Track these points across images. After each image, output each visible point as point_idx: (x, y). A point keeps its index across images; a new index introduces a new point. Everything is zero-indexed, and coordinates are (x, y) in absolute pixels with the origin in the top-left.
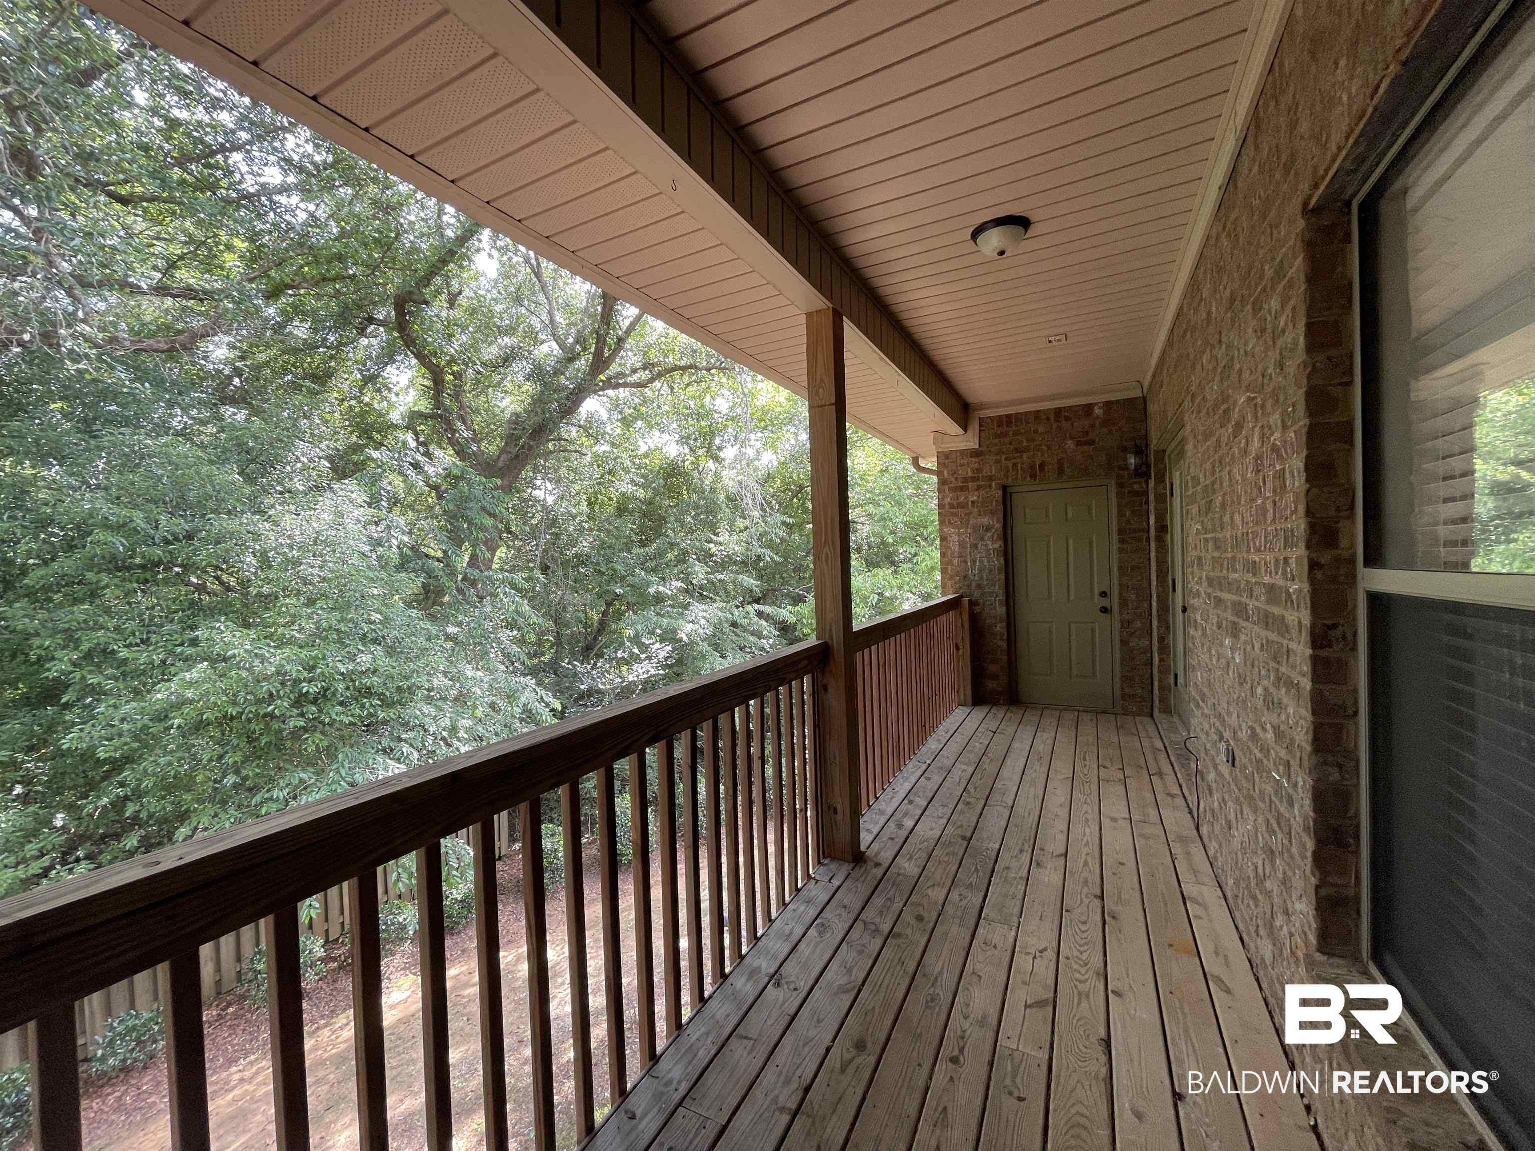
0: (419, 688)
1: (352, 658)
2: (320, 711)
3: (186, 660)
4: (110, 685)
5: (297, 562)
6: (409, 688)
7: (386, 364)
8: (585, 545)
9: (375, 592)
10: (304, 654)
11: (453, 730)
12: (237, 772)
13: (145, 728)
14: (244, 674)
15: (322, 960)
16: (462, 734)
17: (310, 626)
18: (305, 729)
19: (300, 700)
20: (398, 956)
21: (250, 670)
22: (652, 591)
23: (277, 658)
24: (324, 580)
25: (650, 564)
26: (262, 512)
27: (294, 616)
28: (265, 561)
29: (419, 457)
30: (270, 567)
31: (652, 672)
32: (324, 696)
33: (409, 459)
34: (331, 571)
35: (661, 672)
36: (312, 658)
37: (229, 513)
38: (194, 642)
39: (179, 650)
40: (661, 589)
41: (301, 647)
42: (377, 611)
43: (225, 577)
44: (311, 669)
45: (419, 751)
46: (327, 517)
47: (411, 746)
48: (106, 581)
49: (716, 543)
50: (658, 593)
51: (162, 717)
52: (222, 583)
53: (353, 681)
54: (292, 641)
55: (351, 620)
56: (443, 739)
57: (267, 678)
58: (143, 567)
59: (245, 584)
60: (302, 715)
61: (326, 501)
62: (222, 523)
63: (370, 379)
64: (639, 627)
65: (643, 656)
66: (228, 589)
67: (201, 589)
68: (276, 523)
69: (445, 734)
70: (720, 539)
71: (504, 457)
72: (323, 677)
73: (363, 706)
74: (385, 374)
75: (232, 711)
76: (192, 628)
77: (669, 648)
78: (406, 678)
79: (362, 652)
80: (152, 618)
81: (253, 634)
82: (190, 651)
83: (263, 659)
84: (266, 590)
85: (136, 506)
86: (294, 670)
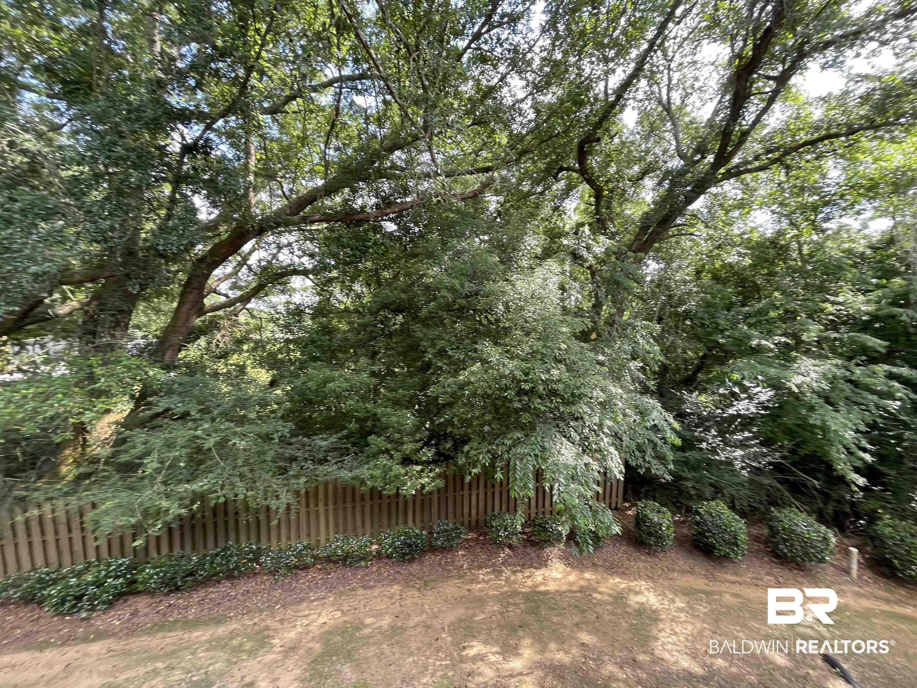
0: (585, 396)
1: (548, 371)
2: (529, 400)
3: (472, 359)
4: (445, 367)
5: (522, 309)
6: (579, 395)
7: (564, 199)
8: (692, 304)
9: (564, 330)
10: (524, 365)
11: (601, 426)
12: (489, 425)
13: (455, 392)
14: (495, 372)
15: (520, 533)
16: (606, 430)
17: (527, 349)
18: (521, 410)
19: (520, 392)
20: (556, 548)
21: (498, 370)
22: (754, 343)
23: (512, 365)
24: (535, 320)
25: (752, 320)
26: (507, 280)
27: (519, 341)
28: (507, 308)
29: (591, 242)
30: (509, 311)
31: (753, 410)
32: (532, 392)
33: (584, 245)
34: (539, 315)
35: (762, 412)
36: (527, 368)
37: (493, 281)
38: (476, 350)
39: (470, 353)
40: (764, 342)
41: (522, 360)
42: (564, 342)
43: (490, 316)
44: (526, 374)
45: (579, 435)
46: (539, 281)
47: (576, 431)
48: (445, 316)
49: (833, 303)
50: (759, 345)
51: (462, 387)
52: (488, 320)
53: (548, 385)
54: (518, 356)
55: (549, 347)
56: (594, 431)
57: (505, 377)
58: (458, 310)
59: (497, 321)
60: (520, 401)
61: (539, 272)
62: (490, 286)
63: (556, 209)
64: (745, 373)
65: (743, 396)
66: (490, 323)
67: (480, 322)
68: (513, 285)
69: (596, 428)
70: (841, 299)
71: (636, 243)
72: (532, 381)
73: (552, 401)
74: (564, 205)
75: (489, 392)
76: (476, 343)
77: (772, 393)
78: (578, 388)
79: (553, 368)
80: (461, 336)
81: (500, 349)
82: (474, 355)
83: (504, 365)
84: (507, 325)
85: (456, 277)
86: (518, 374)
